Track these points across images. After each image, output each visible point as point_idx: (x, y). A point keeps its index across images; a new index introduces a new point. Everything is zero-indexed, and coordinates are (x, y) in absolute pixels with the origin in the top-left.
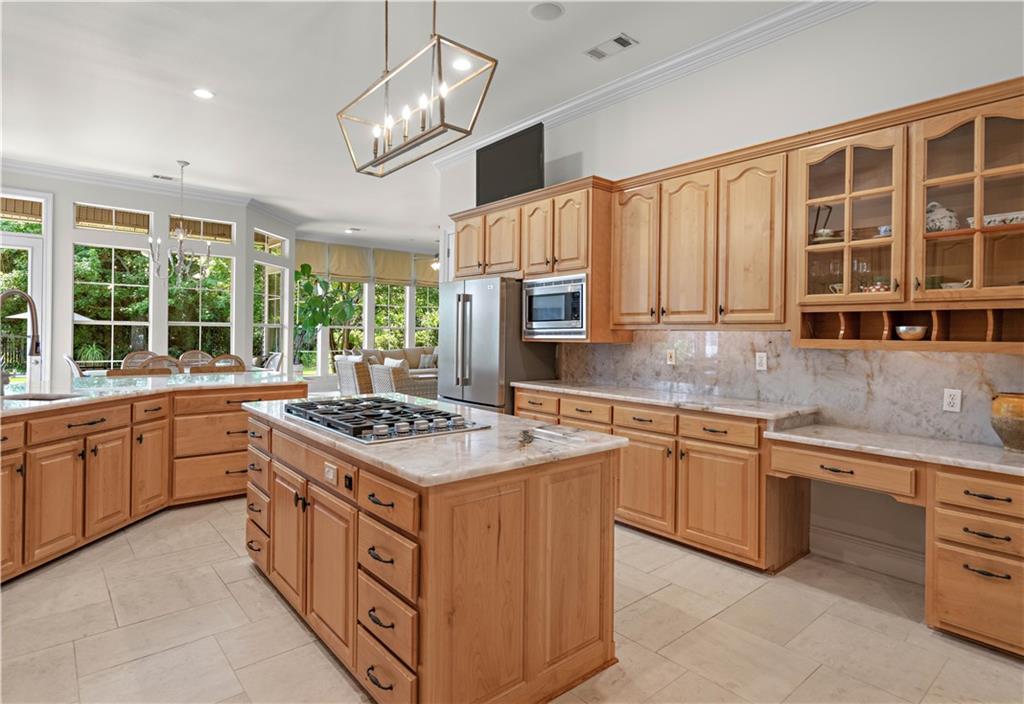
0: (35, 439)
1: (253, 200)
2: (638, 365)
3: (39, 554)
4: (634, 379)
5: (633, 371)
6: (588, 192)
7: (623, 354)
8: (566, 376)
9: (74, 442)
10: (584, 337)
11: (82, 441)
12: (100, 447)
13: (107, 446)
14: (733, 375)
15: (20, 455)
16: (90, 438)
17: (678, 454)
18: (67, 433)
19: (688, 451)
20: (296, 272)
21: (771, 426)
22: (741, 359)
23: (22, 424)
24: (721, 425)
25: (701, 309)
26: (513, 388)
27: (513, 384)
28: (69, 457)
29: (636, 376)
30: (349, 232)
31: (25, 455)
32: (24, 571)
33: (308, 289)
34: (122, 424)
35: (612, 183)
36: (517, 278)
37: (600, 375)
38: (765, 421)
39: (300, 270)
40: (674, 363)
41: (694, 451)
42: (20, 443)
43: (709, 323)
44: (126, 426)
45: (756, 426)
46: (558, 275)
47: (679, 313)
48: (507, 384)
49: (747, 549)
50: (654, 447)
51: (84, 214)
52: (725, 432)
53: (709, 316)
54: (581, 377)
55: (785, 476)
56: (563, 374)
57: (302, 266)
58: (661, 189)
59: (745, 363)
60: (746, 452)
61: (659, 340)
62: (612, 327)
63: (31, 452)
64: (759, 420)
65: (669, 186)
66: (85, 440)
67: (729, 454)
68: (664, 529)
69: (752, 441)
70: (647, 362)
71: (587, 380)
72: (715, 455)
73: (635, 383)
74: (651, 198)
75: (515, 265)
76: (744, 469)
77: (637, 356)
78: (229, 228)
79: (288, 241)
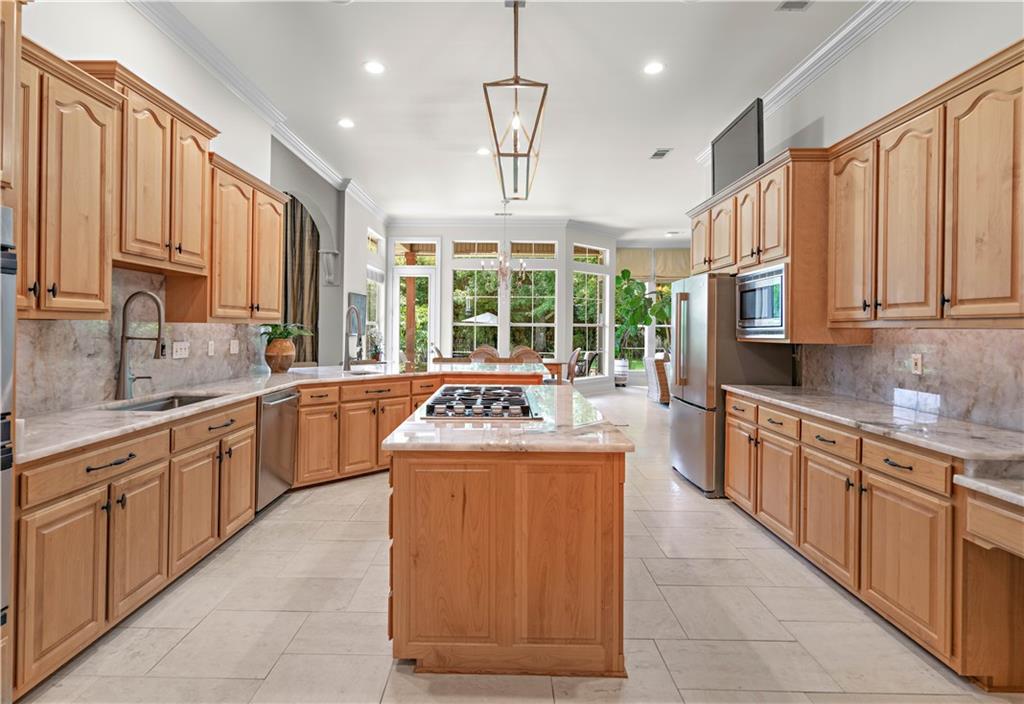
0: (345, 398)
1: (570, 220)
2: (879, 373)
3: (348, 469)
4: (874, 391)
5: (873, 380)
6: (788, 168)
7: (862, 358)
8: (806, 382)
9: (370, 403)
10: (782, 336)
11: (375, 402)
12: (387, 408)
13: (393, 407)
14: (999, 392)
15: (336, 406)
16: (381, 401)
17: (860, 488)
18: (364, 396)
19: (871, 487)
20: (617, 278)
21: (971, 470)
22: (1010, 370)
23: (337, 388)
24: (906, 458)
25: (922, 300)
26: (725, 392)
27: (724, 387)
28: (365, 411)
29: (877, 387)
30: (670, 235)
31: (339, 407)
32: (339, 477)
33: (629, 291)
34: (405, 394)
35: (826, 150)
36: (731, 273)
37: (839, 384)
38: (962, 461)
39: (620, 275)
40: (919, 373)
41: (878, 488)
42: (336, 399)
43: (932, 319)
44: (407, 396)
45: (947, 465)
46: (765, 267)
47: (896, 305)
48: (718, 387)
49: (936, 637)
50: (837, 476)
51: (461, 249)
52: (911, 469)
53: (931, 310)
54: (820, 385)
55: (988, 547)
56: (803, 379)
57: (623, 272)
58: (878, 146)
59: (1016, 377)
60: (936, 500)
61: (903, 342)
62: (829, 325)
63: (343, 405)
64: (954, 459)
65: (887, 141)
66: (378, 403)
67: (915, 500)
68: (846, 580)
69: (940, 486)
70: (889, 370)
71: (825, 388)
72: (902, 498)
73: (874, 397)
74: (867, 161)
75: (731, 260)
76: (933, 522)
77: (877, 361)
78: (553, 246)
79: (608, 251)
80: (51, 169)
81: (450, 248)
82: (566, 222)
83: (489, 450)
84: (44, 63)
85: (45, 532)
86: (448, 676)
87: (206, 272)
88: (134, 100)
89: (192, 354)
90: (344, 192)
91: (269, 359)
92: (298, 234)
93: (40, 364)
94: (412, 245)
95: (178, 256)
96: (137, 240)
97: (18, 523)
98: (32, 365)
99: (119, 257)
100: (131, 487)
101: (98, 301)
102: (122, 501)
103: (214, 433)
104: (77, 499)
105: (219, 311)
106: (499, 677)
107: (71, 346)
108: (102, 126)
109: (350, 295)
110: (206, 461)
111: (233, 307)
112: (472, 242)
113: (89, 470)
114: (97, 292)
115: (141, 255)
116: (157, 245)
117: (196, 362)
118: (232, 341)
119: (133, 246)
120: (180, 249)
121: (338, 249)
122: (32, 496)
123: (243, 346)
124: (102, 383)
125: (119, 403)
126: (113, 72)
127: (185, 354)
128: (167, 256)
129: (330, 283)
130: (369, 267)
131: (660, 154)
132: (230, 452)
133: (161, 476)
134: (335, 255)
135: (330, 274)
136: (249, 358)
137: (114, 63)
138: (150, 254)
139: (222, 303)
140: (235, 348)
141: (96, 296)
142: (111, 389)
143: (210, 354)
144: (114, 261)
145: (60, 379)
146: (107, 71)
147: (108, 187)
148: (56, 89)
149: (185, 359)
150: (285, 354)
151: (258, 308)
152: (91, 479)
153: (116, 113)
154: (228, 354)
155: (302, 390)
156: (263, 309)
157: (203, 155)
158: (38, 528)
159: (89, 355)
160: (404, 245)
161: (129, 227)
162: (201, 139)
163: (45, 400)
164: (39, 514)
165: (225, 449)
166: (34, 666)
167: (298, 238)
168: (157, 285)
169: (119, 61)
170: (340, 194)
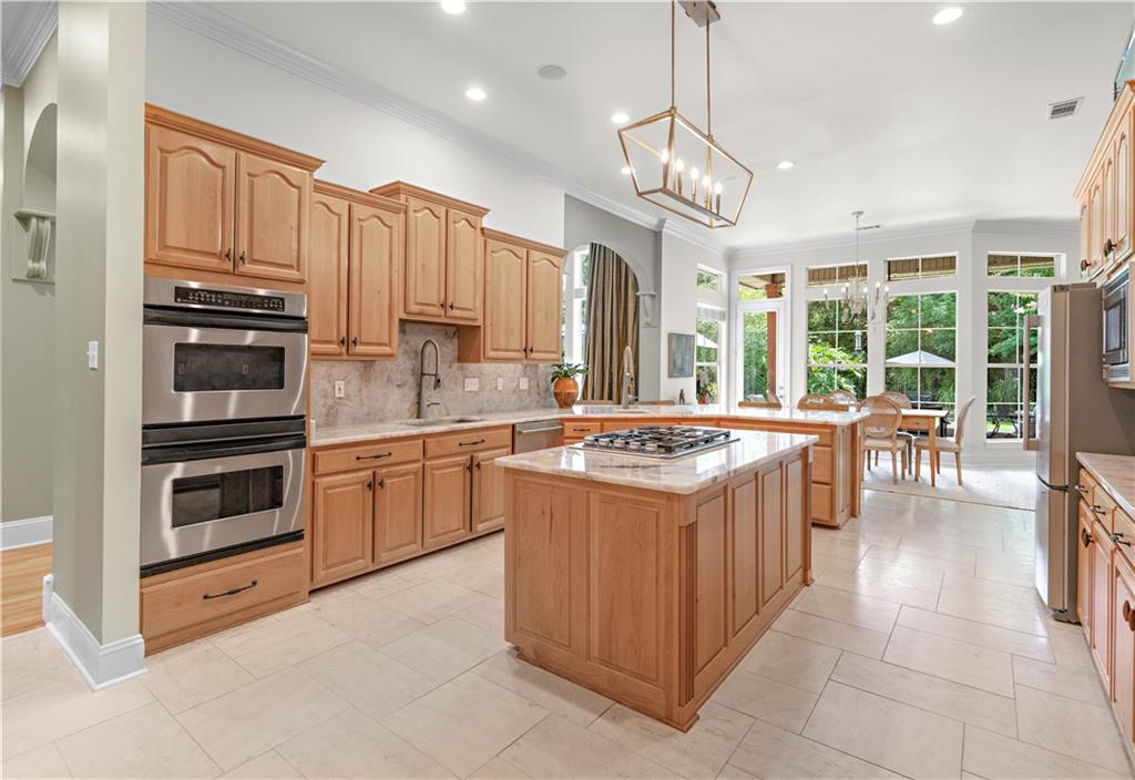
1: (977, 220)
10: (1128, 377)
51: (817, 276)
78: (953, 259)
79: (1064, 257)
80: (355, 264)
81: (804, 276)
82: (972, 225)
83: (570, 475)
84: (351, 196)
85: (329, 492)
86: (537, 669)
87: (479, 323)
88: (413, 203)
89: (482, 389)
90: (661, 232)
91: (556, 394)
92: (623, 279)
93: (365, 392)
94: (774, 276)
95: (451, 313)
96: (417, 304)
97: (313, 483)
98: (360, 391)
99: (404, 316)
100: (390, 476)
101: (388, 348)
102: (381, 484)
103: (464, 448)
104: (350, 475)
105: (492, 354)
106: (574, 685)
107: (386, 378)
108: (390, 227)
109: (671, 336)
110: (457, 469)
111: (506, 350)
112: (832, 266)
113: (358, 458)
114: (387, 342)
115: (421, 314)
116: (434, 305)
117: (486, 394)
118: (521, 379)
119: (414, 308)
120: (451, 307)
121: (655, 291)
122: (321, 469)
123: (534, 383)
124: (408, 406)
125: (417, 420)
126: (398, 189)
127: (476, 388)
128: (443, 313)
129: (648, 324)
130: (702, 305)
131: (1059, 111)
132: (478, 466)
133: (416, 473)
134: (653, 296)
135: (647, 316)
136: (539, 394)
137: (398, 182)
138: (427, 312)
139: (495, 347)
140: (524, 384)
141: (386, 345)
142: (414, 409)
143: (499, 388)
144: (401, 320)
145: (377, 400)
146: (394, 190)
147: (395, 268)
148: (361, 211)
149: (475, 392)
150: (567, 391)
151: (531, 350)
152: (359, 464)
153: (402, 216)
154: (517, 390)
155: (566, 424)
156: (537, 352)
157: (475, 233)
158: (325, 489)
159: (398, 386)
160: (761, 277)
161: (411, 294)
162: (472, 218)
163: (369, 414)
164: (325, 480)
165: (475, 463)
166: (323, 572)
167: (623, 283)
168: (451, 335)
169: (402, 180)
170: (657, 235)
